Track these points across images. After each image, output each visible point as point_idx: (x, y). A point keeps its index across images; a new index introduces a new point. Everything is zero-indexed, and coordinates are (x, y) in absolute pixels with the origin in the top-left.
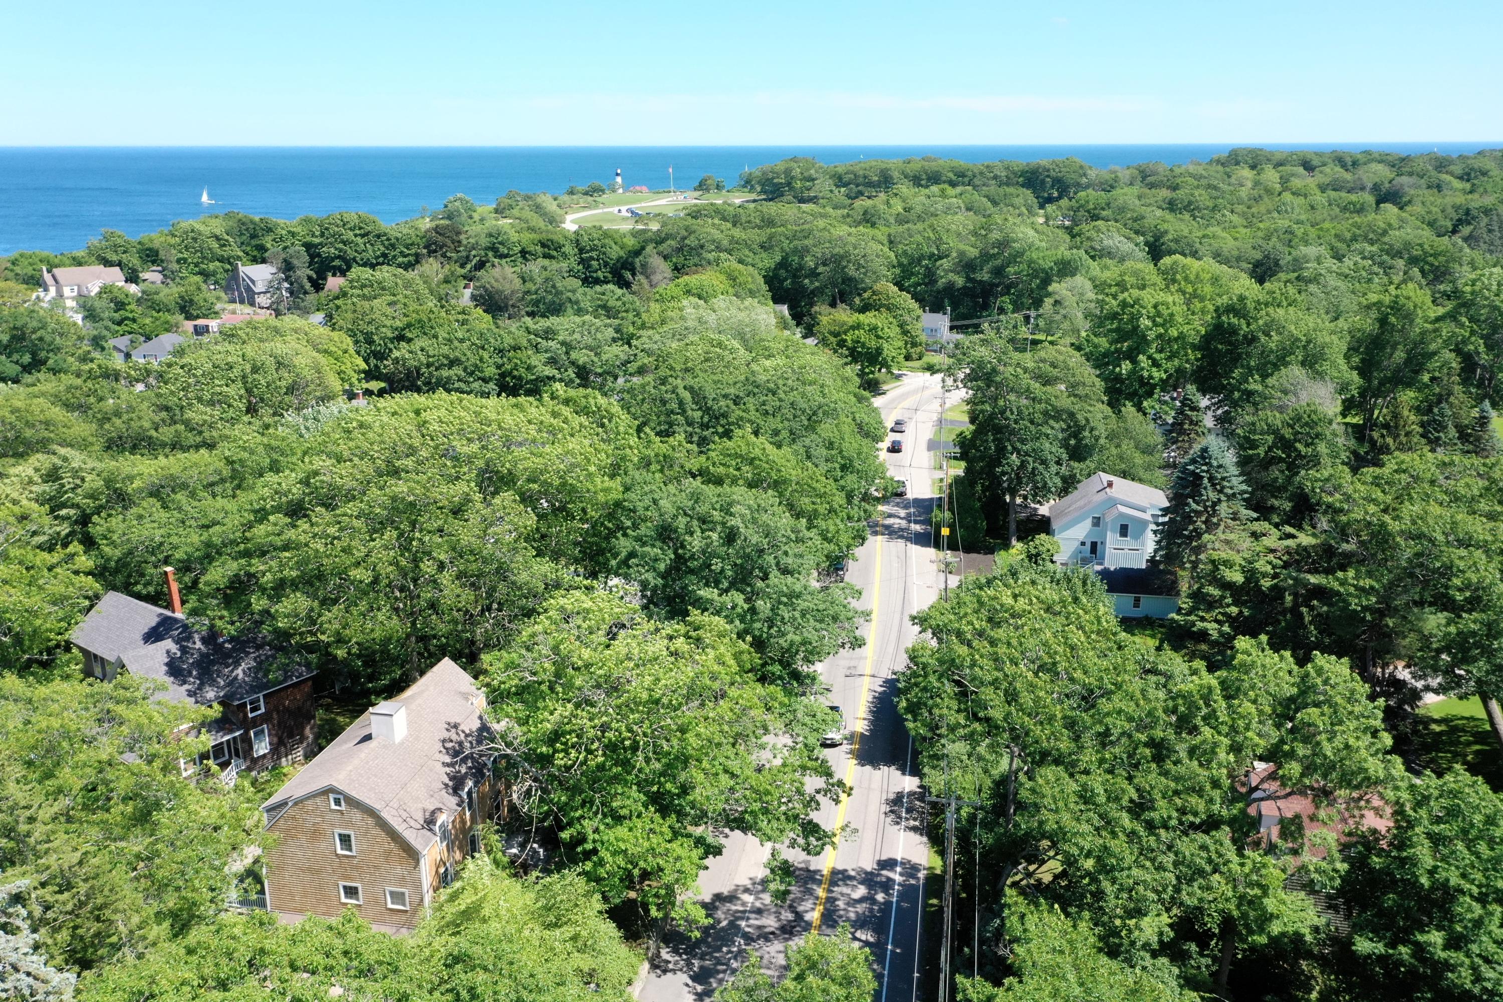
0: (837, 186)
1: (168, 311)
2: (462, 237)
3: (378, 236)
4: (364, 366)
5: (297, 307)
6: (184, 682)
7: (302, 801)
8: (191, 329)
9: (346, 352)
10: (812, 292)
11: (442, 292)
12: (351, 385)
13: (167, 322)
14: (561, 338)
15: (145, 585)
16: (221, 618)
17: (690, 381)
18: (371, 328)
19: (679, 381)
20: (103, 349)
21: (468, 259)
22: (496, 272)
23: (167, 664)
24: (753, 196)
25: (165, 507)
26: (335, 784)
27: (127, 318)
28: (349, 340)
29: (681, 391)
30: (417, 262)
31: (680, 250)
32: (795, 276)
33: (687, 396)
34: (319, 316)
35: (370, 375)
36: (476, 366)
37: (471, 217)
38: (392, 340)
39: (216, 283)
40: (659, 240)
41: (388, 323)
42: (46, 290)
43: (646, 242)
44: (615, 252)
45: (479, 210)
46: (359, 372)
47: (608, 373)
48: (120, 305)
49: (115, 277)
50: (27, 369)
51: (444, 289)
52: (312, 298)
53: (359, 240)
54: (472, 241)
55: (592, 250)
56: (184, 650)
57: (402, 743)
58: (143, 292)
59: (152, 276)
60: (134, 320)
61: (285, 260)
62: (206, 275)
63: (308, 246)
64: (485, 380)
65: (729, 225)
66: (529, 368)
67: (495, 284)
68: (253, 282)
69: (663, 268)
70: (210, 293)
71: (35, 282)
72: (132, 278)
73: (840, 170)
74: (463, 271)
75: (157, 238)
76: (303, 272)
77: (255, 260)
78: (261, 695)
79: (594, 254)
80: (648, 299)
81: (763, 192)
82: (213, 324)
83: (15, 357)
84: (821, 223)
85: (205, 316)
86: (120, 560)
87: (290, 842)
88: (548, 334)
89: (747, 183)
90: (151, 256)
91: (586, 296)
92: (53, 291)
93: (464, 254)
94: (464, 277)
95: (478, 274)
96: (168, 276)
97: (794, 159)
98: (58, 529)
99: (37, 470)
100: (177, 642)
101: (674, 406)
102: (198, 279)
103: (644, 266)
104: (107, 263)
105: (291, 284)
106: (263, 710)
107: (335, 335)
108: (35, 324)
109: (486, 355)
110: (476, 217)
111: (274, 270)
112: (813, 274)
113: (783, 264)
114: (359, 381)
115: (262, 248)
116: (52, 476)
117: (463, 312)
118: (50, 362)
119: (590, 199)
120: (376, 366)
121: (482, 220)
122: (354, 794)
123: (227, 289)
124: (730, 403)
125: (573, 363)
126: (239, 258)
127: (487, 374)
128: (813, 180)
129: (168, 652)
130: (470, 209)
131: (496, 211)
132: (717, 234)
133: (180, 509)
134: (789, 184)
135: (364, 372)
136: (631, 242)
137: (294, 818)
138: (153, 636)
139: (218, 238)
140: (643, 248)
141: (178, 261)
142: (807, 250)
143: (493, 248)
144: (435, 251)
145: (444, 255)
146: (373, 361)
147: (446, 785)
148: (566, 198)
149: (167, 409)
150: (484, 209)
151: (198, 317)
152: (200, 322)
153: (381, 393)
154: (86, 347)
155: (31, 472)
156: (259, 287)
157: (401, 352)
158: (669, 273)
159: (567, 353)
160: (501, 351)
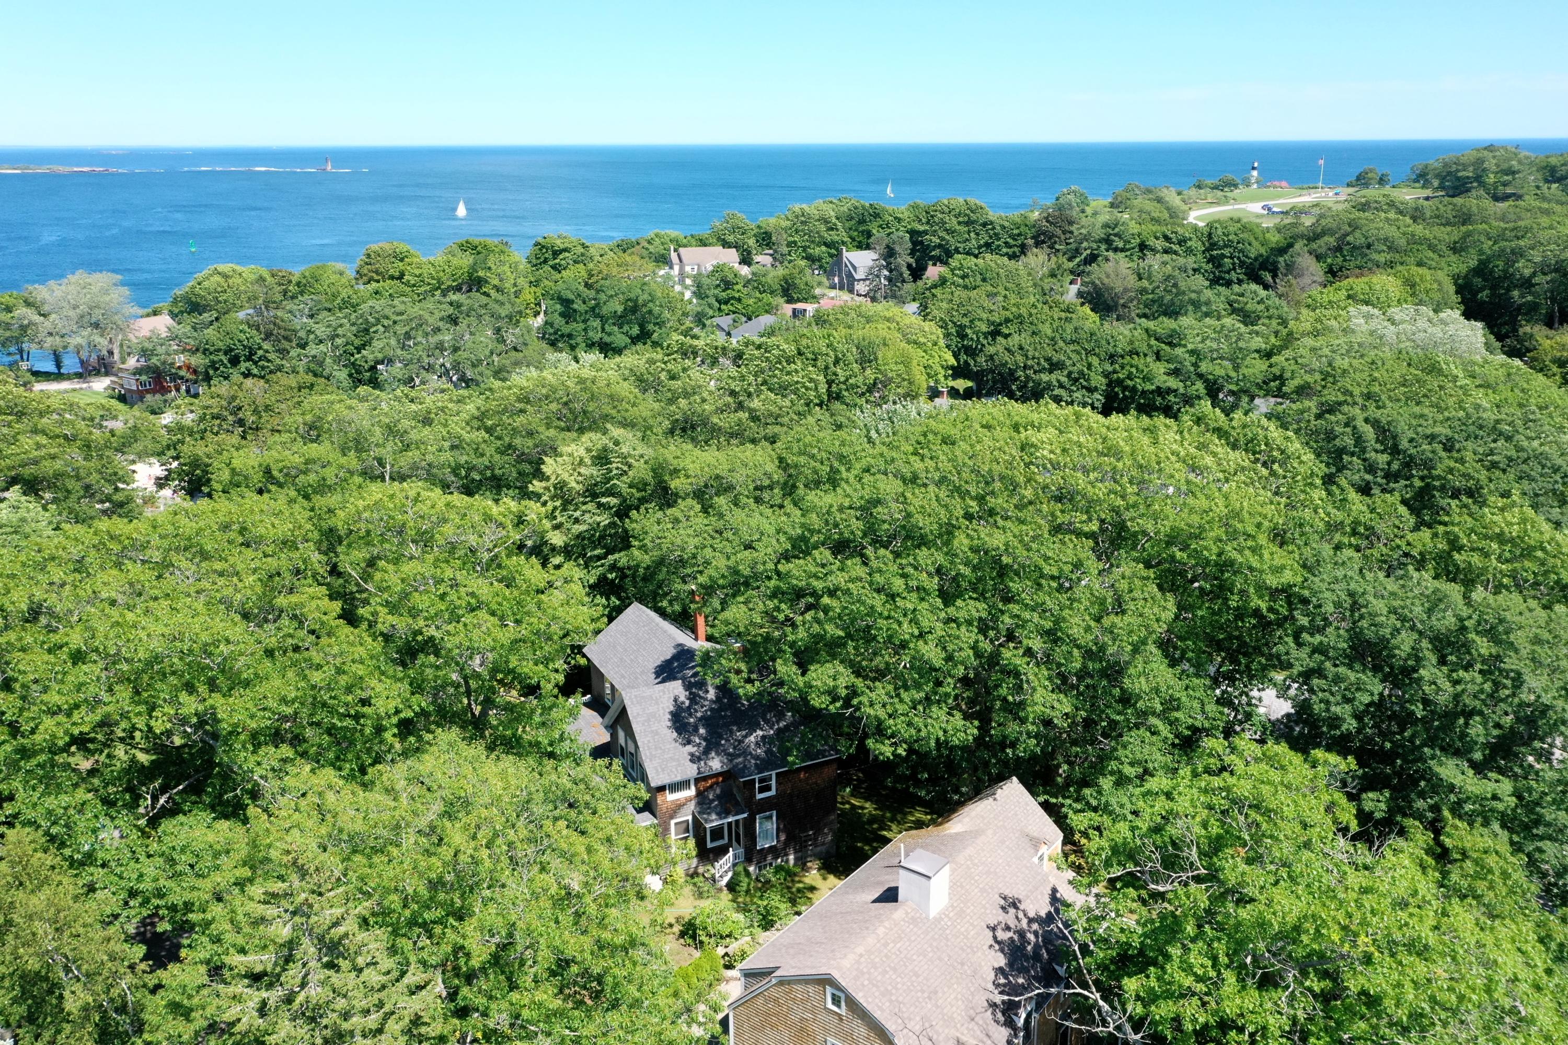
0: (1547, 181)
1: (772, 293)
2: (1074, 228)
3: (984, 225)
4: (952, 361)
5: (893, 295)
6: (689, 742)
7: (789, 983)
8: (790, 313)
9: (935, 344)
10: (1520, 307)
11: (1047, 287)
12: (937, 381)
13: (769, 304)
14: (1190, 347)
15: (670, 602)
16: (738, 672)
17: (1373, 412)
18: (966, 321)
19: (1357, 411)
20: (704, 326)
21: (1077, 252)
22: (1109, 267)
23: (671, 713)
24: (1428, 192)
25: (705, 510)
26: (836, 975)
27: (733, 298)
28: (940, 332)
29: (1360, 423)
30: (1023, 253)
31: (1339, 249)
32: (1493, 288)
33: (1369, 432)
34: (914, 307)
35: (958, 372)
36: (1081, 373)
37: (1083, 211)
38: (985, 335)
39: (821, 267)
40: (1313, 236)
41: (984, 316)
42: (671, 268)
43: (1295, 238)
44: (1255, 250)
45: (1093, 204)
46: (946, 368)
47: (1245, 392)
48: (727, 284)
49: (731, 257)
50: (635, 340)
51: (1048, 283)
52: (909, 287)
53: (963, 229)
54: (1084, 231)
55: (1226, 246)
56: (693, 698)
57: (938, 920)
58: (753, 274)
59: (763, 259)
60: (739, 300)
61: (888, 246)
62: (811, 259)
63: (913, 233)
64: (1091, 390)
65: (1408, 220)
66: (1146, 379)
67: (1106, 281)
68: (855, 268)
69: (1314, 269)
70: (813, 276)
71: (663, 260)
72: (746, 260)
73: (1553, 161)
74: (1071, 265)
75: (771, 222)
76: (904, 260)
77: (860, 247)
78: (774, 773)
79: (1226, 252)
80: (1298, 303)
81: (1441, 187)
82: (810, 308)
83: (626, 328)
84: (1545, 221)
85: (805, 300)
86: (648, 568)
87: (768, 1031)
88: (1173, 339)
89: (1421, 178)
90: (766, 239)
91: (1217, 297)
92: (676, 268)
93: (1073, 246)
94: (1072, 272)
95: (1088, 268)
96: (778, 259)
97: (1490, 148)
98: (598, 519)
99: (588, 450)
100: (688, 686)
101: (1349, 441)
102: (803, 263)
103: (1290, 267)
104: (726, 244)
105: (891, 271)
106: (773, 792)
107: (928, 326)
108: (646, 297)
109: (1095, 361)
110: (1089, 210)
111: (876, 256)
112: (1527, 284)
113: (1482, 270)
114: (946, 377)
115: (869, 234)
116: (602, 459)
117: (1068, 310)
118: (655, 335)
119: (1220, 193)
120: (966, 362)
121: (1095, 214)
122: (860, 997)
123: (829, 274)
124: (1439, 448)
125: (1200, 376)
126: (843, 243)
127: (1093, 384)
128: (1514, 173)
129: (676, 700)
130: (1085, 201)
131: (1112, 205)
132: (1392, 232)
133: (721, 516)
134: (1478, 178)
135: (952, 368)
136: (1275, 239)
137: (776, 1000)
138: (666, 672)
139: (826, 222)
140: (1291, 245)
141: (789, 245)
142: (1518, 253)
143: (1107, 241)
144: (1043, 242)
145: (1051, 247)
146: (963, 357)
147: (993, 1005)
148: (1193, 192)
149: (733, 393)
150: (1099, 204)
151: (799, 300)
152: (800, 306)
153: (968, 395)
154: (688, 323)
155: (582, 452)
156: (859, 275)
157: (997, 348)
158: (1320, 276)
159: (1195, 365)
160: (1112, 357)
